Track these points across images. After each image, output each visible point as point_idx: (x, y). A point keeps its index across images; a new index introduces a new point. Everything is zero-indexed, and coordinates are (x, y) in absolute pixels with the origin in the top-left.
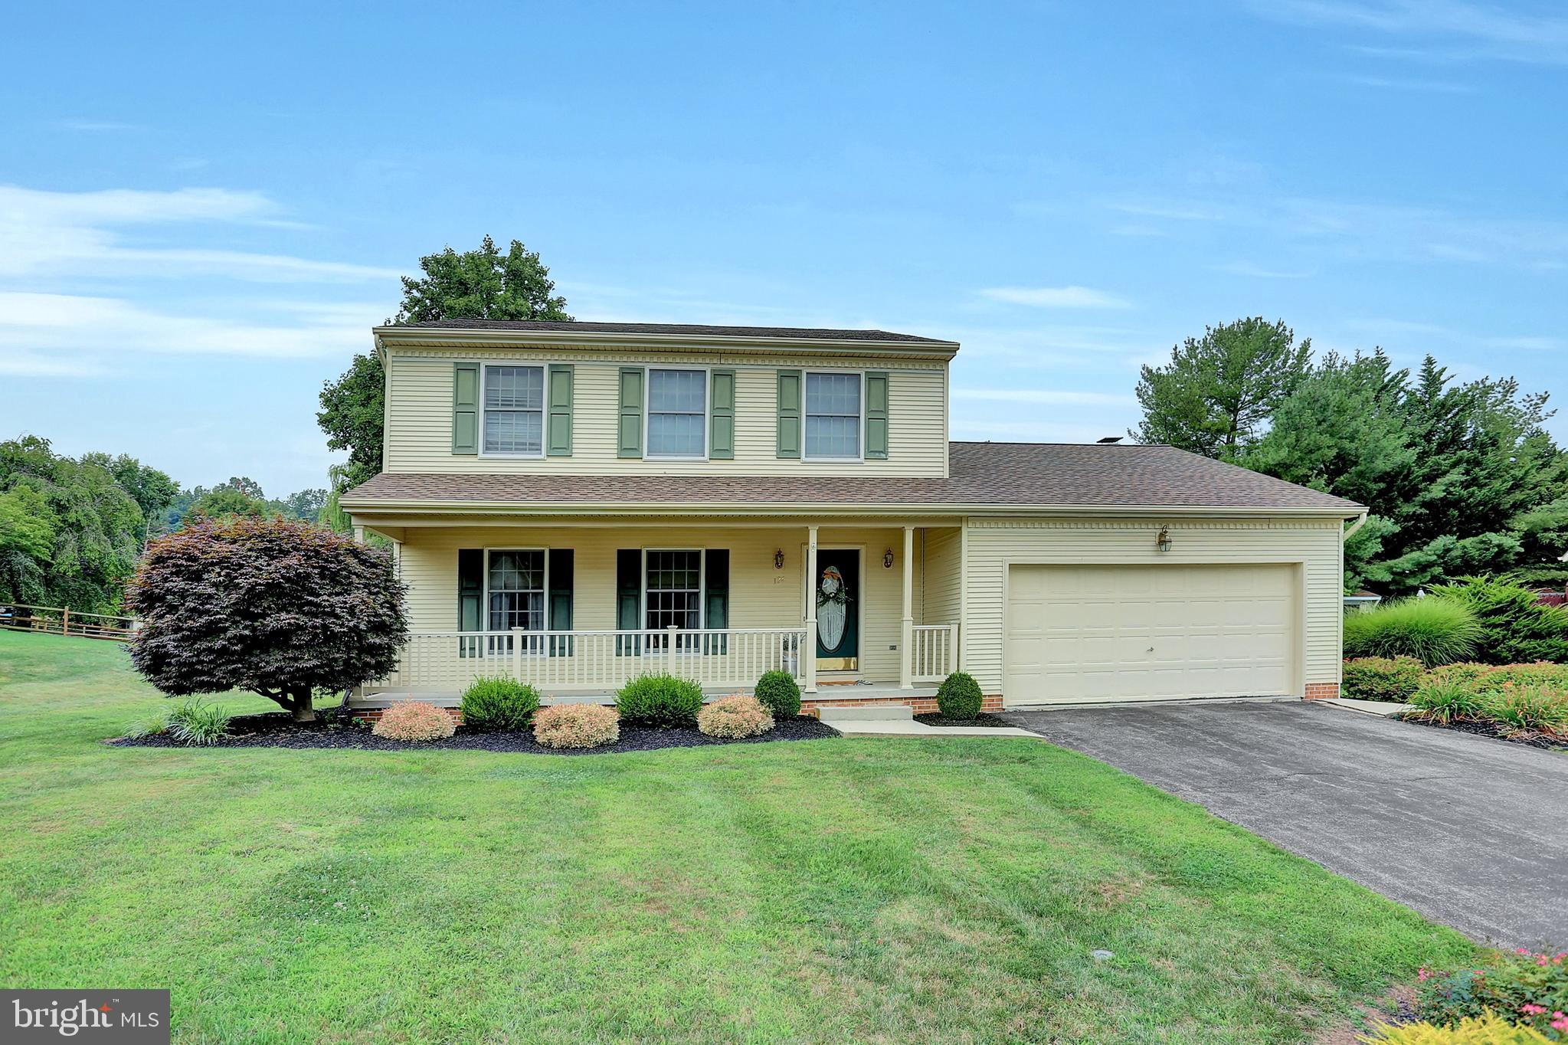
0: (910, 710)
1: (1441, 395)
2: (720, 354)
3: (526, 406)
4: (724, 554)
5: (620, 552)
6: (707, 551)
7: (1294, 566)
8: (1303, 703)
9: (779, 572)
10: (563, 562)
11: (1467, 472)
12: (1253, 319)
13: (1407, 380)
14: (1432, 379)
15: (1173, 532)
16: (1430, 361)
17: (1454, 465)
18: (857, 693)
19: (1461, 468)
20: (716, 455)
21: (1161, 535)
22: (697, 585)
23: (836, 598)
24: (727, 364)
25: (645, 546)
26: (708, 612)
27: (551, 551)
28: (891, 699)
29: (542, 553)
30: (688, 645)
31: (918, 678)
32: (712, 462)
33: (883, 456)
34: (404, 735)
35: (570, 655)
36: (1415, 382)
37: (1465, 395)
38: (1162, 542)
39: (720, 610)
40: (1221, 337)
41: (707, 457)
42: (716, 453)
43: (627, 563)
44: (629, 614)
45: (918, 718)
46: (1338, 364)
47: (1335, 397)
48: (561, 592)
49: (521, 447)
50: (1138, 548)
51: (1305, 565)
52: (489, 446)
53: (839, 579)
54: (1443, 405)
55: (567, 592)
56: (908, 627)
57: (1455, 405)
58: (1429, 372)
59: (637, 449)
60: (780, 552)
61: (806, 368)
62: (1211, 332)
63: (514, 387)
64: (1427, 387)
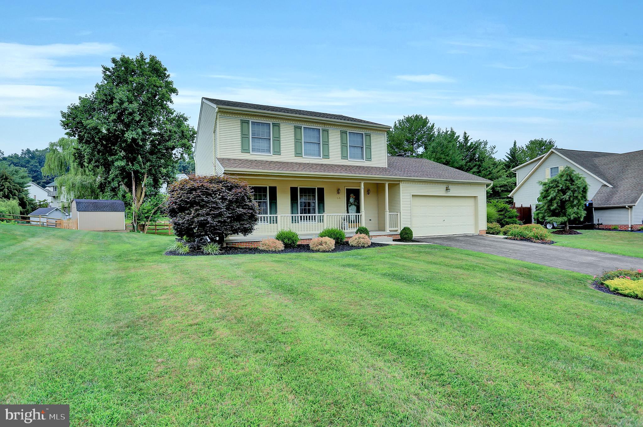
0: (392, 238)
1: (469, 144)
2: (324, 124)
3: (264, 137)
4: (324, 189)
5: (291, 187)
6: (318, 188)
7: (475, 197)
8: (479, 235)
10: (273, 190)
11: (478, 169)
12: (418, 115)
13: (460, 138)
14: (466, 139)
15: (450, 187)
16: (465, 133)
17: (475, 166)
18: (376, 234)
19: (476, 167)
20: (325, 157)
21: (447, 187)
22: (315, 200)
24: (327, 127)
25: (299, 186)
26: (319, 208)
27: (269, 187)
28: (384, 235)
29: (266, 187)
30: (312, 220)
31: (392, 229)
32: (323, 159)
33: (370, 160)
34: (274, 250)
35: (276, 223)
36: (461, 139)
37: (475, 145)
38: (447, 189)
39: (322, 208)
40: (408, 120)
41: (321, 158)
42: (324, 156)
43: (294, 191)
44: (295, 208)
45: (394, 240)
46: (441, 132)
47: (445, 143)
48: (273, 201)
49: (263, 151)
50: (440, 191)
51: (479, 197)
52: (253, 150)
54: (470, 147)
55: (275, 201)
56: (387, 213)
57: (473, 147)
58: (465, 136)
59: (301, 154)
60: (339, 189)
61: (349, 130)
62: (405, 118)
63: (260, 129)
64: (465, 141)
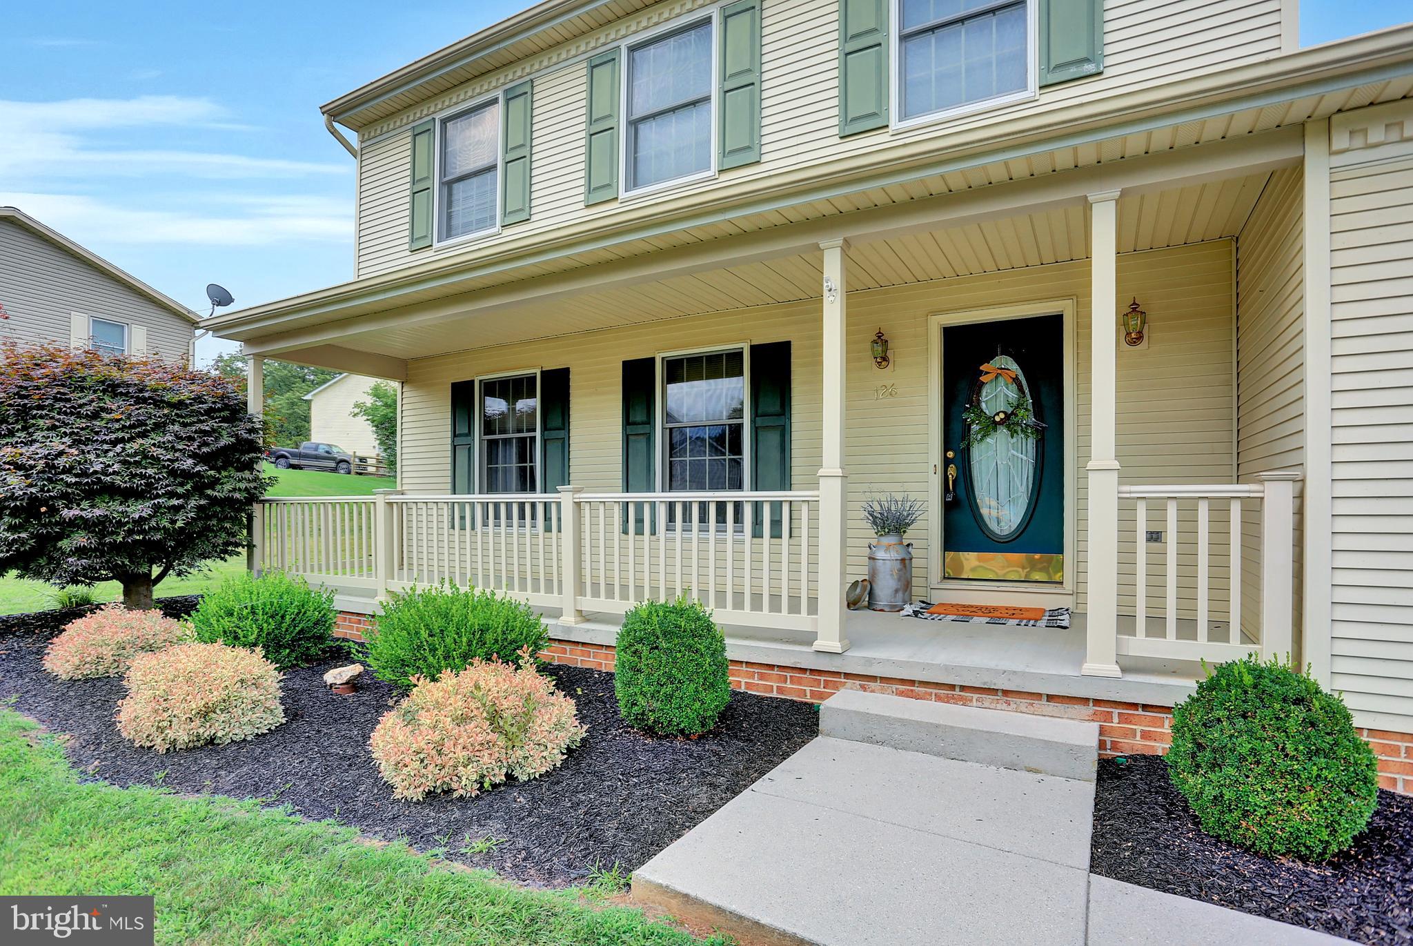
3: (482, 162)
4: (783, 349)
5: (625, 363)
6: (754, 349)
9: (885, 376)
20: (729, 162)
22: (740, 412)
23: (1009, 421)
25: (660, 351)
26: (756, 459)
27: (543, 373)
28: (1050, 698)
29: (535, 378)
31: (1142, 645)
32: (721, 177)
33: (1090, 68)
39: (776, 455)
41: (714, 169)
42: (729, 158)
44: (638, 465)
48: (554, 434)
49: (481, 224)
53: (1016, 380)
55: (562, 434)
59: (611, 184)
60: (880, 335)
